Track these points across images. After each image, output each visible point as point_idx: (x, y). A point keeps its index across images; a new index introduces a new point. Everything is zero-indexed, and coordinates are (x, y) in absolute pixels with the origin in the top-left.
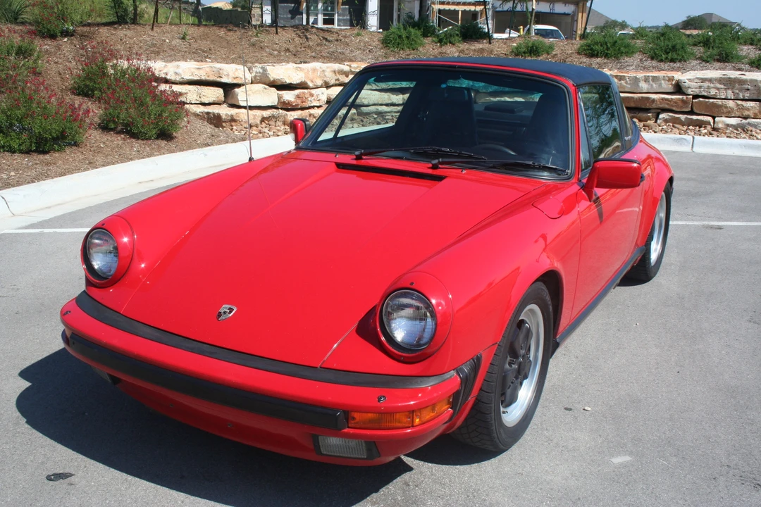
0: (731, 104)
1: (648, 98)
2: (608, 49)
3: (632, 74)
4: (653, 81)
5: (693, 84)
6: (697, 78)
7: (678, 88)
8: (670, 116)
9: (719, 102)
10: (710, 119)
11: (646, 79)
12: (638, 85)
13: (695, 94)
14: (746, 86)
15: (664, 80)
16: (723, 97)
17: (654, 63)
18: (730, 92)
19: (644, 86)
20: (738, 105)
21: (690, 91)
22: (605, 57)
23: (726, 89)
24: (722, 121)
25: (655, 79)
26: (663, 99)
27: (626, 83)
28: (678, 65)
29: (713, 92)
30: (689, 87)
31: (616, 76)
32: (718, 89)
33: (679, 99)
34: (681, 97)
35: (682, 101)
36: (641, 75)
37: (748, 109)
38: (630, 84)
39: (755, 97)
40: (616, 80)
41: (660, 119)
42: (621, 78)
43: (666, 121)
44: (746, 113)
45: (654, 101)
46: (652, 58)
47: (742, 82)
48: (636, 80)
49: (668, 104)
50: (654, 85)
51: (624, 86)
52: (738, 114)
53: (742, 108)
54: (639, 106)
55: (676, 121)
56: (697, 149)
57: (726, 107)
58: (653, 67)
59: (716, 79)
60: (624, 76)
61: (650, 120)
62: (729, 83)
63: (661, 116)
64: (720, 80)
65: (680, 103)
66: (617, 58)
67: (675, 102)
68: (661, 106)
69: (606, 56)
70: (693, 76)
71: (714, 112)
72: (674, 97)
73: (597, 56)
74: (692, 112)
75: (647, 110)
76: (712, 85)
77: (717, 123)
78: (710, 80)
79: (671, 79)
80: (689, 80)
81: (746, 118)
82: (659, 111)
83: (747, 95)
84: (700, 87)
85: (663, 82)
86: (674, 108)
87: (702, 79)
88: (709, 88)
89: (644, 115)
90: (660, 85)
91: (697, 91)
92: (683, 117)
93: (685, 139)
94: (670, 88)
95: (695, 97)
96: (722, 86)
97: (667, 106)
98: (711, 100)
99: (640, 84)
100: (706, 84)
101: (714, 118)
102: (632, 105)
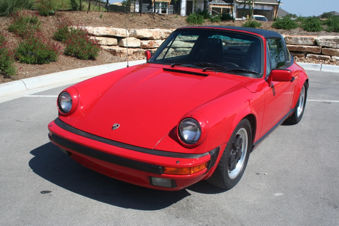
1: (302, 47)
2: (285, 25)
3: (295, 37)
4: (304, 40)
5: (322, 42)
6: (324, 39)
7: (316, 43)
8: (312, 55)
9: (334, 50)
10: (329, 57)
11: (301, 39)
12: (298, 42)
13: (323, 46)
15: (309, 39)
16: (335, 47)
17: (305, 32)
19: (300, 42)
21: (320, 45)
23: (337, 44)
25: (305, 39)
26: (308, 48)
27: (293, 40)
28: (316, 33)
29: (331, 45)
30: (320, 43)
31: (288, 37)
32: (333, 44)
33: (316, 48)
35: (317, 48)
36: (299, 37)
38: (294, 41)
40: (288, 39)
41: (307, 57)
42: (290, 38)
43: (310, 57)
45: (304, 48)
46: (305, 30)
48: (297, 39)
49: (311, 50)
50: (305, 42)
51: (292, 42)
54: (298, 50)
55: (314, 58)
56: (323, 70)
57: (337, 52)
58: (305, 34)
59: (332, 40)
60: (292, 37)
61: (303, 57)
62: (338, 41)
63: (308, 55)
64: (334, 40)
65: (316, 49)
66: (289, 29)
67: (314, 49)
68: (308, 51)
69: (284, 28)
70: (322, 38)
71: (331, 54)
72: (314, 47)
73: (280, 28)
74: (321, 54)
75: (301, 53)
76: (330, 42)
77: (333, 59)
78: (330, 40)
79: (312, 39)
80: (320, 39)
82: (307, 53)
84: (325, 43)
85: (309, 40)
86: (313, 52)
87: (326, 39)
89: (300, 55)
90: (308, 41)
91: (324, 45)
92: (317, 56)
93: (318, 66)
94: (312, 43)
95: (323, 47)
96: (335, 43)
97: (310, 51)
98: (330, 49)
99: (299, 41)
100: (328, 42)
101: (331, 56)
102: (295, 50)
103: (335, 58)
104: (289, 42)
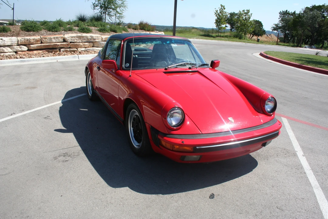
0: (81, 44)
1: (56, 44)
2: (33, 28)
3: (49, 37)
4: (56, 39)
5: (69, 39)
6: (70, 37)
7: (65, 40)
9: (78, 44)
10: (76, 49)
11: (54, 38)
14: (84, 38)
16: (79, 42)
17: (51, 32)
18: (80, 40)
19: (54, 40)
20: (83, 44)
21: (69, 41)
22: (33, 31)
24: (80, 49)
25: (57, 38)
26: (61, 44)
27: (48, 40)
28: (58, 33)
29: (75, 41)
31: (44, 38)
32: (77, 39)
33: (66, 44)
34: (66, 43)
35: (67, 44)
36: (52, 37)
37: (86, 45)
38: (49, 40)
39: (87, 41)
40: (44, 39)
42: (45, 38)
43: (63, 51)
44: (86, 46)
45: (58, 45)
46: (49, 31)
47: (83, 37)
48: (51, 39)
50: (57, 40)
52: (84, 47)
53: (84, 45)
54: (53, 47)
55: (66, 51)
57: (80, 45)
58: (53, 34)
59: (76, 37)
60: (47, 38)
61: (58, 51)
62: (80, 37)
63: (61, 50)
65: (66, 45)
66: (38, 32)
70: (68, 36)
71: (77, 47)
72: (64, 43)
73: (30, 31)
74: (70, 48)
75: (56, 48)
76: (75, 39)
78: (74, 37)
79: (62, 37)
81: (86, 48)
82: (60, 48)
83: (85, 41)
84: (72, 39)
85: (60, 39)
86: (65, 47)
87: (72, 37)
88: (74, 39)
89: (56, 50)
90: (59, 39)
91: (71, 41)
92: (68, 49)
94: (62, 41)
95: (71, 43)
96: (78, 39)
97: (63, 47)
98: (76, 43)
99: (52, 40)
100: (73, 38)
101: (77, 49)
102: (51, 47)
103: (80, 50)
104: (45, 42)
